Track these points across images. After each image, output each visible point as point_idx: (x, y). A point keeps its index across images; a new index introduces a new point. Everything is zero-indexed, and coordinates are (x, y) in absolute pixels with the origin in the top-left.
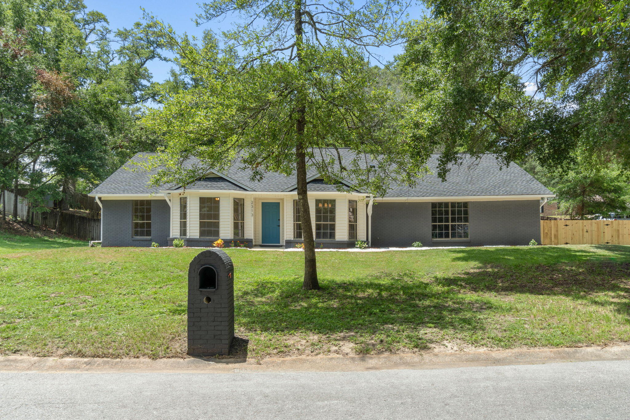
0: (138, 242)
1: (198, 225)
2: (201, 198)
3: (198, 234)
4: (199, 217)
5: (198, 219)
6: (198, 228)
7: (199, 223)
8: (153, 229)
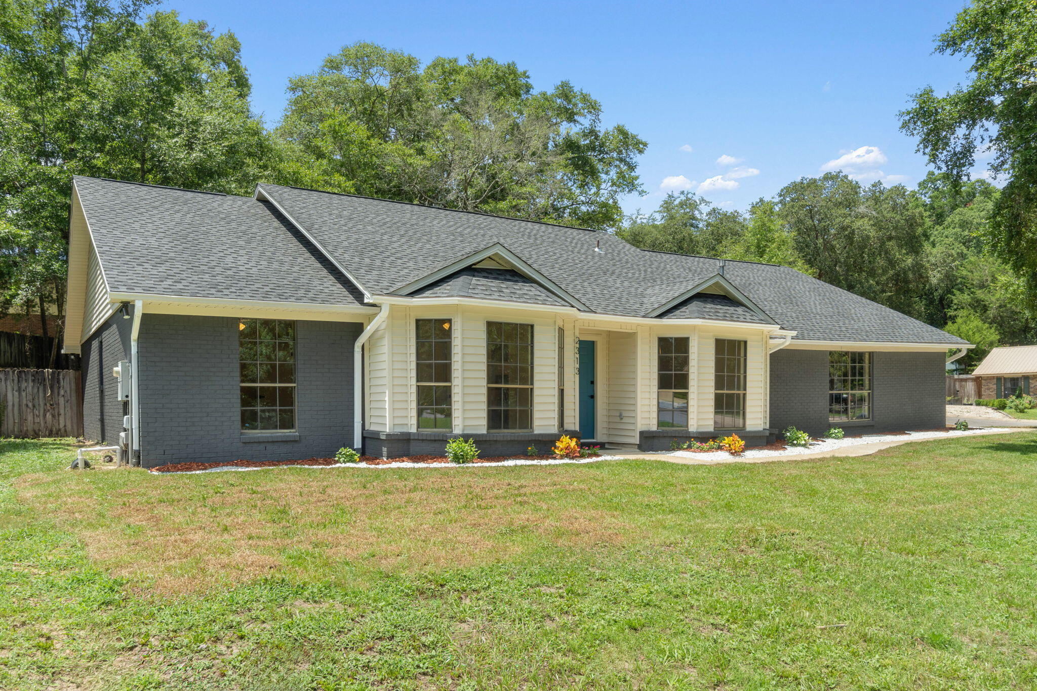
0: (262, 447)
1: (484, 399)
2: (490, 324)
3: (484, 422)
4: (484, 375)
5: (484, 382)
6: (484, 406)
7: (484, 391)
8: (298, 407)
